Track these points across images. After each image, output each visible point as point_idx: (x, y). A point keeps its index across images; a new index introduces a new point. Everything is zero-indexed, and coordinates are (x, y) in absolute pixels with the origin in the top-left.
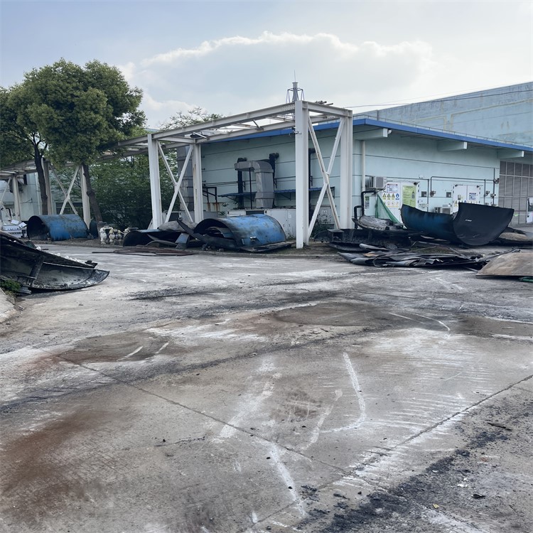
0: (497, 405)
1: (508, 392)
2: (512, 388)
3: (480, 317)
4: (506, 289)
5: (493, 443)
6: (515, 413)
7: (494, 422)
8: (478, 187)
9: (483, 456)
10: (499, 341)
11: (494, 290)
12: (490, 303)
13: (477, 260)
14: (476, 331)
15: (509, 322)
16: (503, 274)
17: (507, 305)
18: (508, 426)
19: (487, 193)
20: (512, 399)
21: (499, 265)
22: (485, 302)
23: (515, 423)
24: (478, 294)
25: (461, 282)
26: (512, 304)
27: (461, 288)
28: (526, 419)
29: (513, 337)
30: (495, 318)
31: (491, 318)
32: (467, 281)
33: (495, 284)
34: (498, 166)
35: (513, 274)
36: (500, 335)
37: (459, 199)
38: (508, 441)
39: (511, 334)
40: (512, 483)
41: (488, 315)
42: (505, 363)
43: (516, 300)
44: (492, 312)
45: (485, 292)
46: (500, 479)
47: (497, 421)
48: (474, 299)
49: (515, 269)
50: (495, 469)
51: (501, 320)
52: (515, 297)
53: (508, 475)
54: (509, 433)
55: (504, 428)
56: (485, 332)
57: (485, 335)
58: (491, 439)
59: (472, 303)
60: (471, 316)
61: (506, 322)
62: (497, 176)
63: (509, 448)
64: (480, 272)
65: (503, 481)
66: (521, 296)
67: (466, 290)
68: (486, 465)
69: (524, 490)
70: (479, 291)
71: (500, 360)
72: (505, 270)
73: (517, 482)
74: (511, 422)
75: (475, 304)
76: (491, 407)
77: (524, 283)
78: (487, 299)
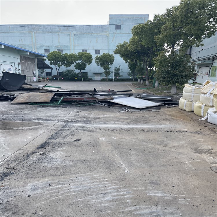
0: (12, 159)
1: (18, 152)
2: (20, 150)
3: (11, 121)
4: (23, 108)
5: (7, 177)
6: (19, 161)
7: (9, 167)
8: (12, 65)
9: (2, 185)
10: (17, 130)
11: (18, 109)
12: (16, 115)
13: (12, 97)
14: (7, 128)
15: (23, 122)
16: (22, 102)
17: (23, 115)
18: (15, 167)
19: (16, 68)
20: (19, 155)
21: (20, 98)
22: (13, 114)
23: (18, 166)
24: (11, 111)
25: (4, 107)
26: (25, 114)
27: (3, 109)
28: (23, 162)
29: (23, 128)
30: (17, 121)
31: (15, 121)
32: (7, 106)
33: (19, 106)
34: (19, 57)
35: (26, 102)
36: (18, 128)
37: (4, 70)
38: (14, 174)
39: (22, 127)
40: (14, 193)
41: (14, 120)
42: (18, 140)
43: (27, 112)
44: (16, 118)
45: (14, 110)
46: (9, 193)
47: (11, 166)
48: (9, 113)
49: (27, 100)
50: (7, 189)
51: (19, 121)
52: (26, 111)
53: (13, 190)
54: (15, 171)
55: (13, 169)
56: (11, 128)
57: (11, 129)
58: (7, 176)
59: (7, 115)
60: (6, 121)
61: (21, 122)
62: (19, 62)
63: (14, 177)
64: (13, 102)
65: (10, 194)
66: (28, 110)
67: (6, 110)
68: (3, 188)
69: (19, 195)
70: (12, 110)
71: (16, 139)
72: (23, 100)
73: (17, 192)
74: (17, 165)
75: (9, 116)
76: (9, 161)
77: (30, 105)
78: (14, 113)
